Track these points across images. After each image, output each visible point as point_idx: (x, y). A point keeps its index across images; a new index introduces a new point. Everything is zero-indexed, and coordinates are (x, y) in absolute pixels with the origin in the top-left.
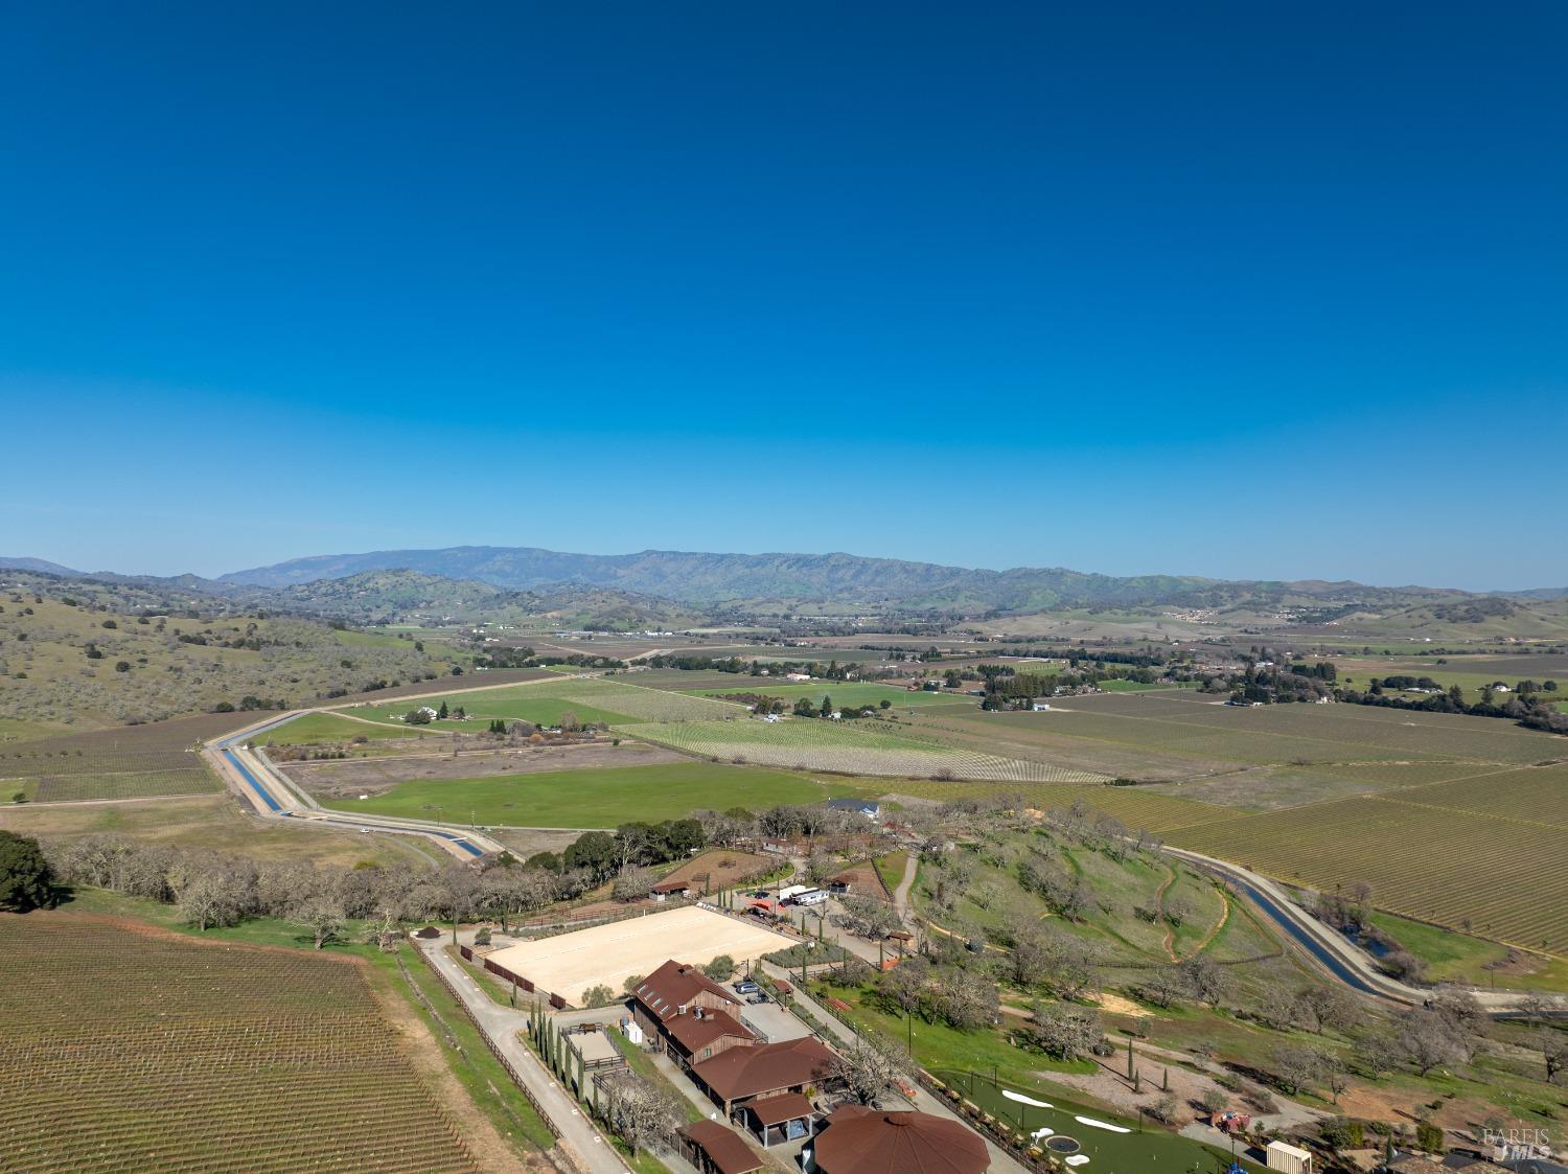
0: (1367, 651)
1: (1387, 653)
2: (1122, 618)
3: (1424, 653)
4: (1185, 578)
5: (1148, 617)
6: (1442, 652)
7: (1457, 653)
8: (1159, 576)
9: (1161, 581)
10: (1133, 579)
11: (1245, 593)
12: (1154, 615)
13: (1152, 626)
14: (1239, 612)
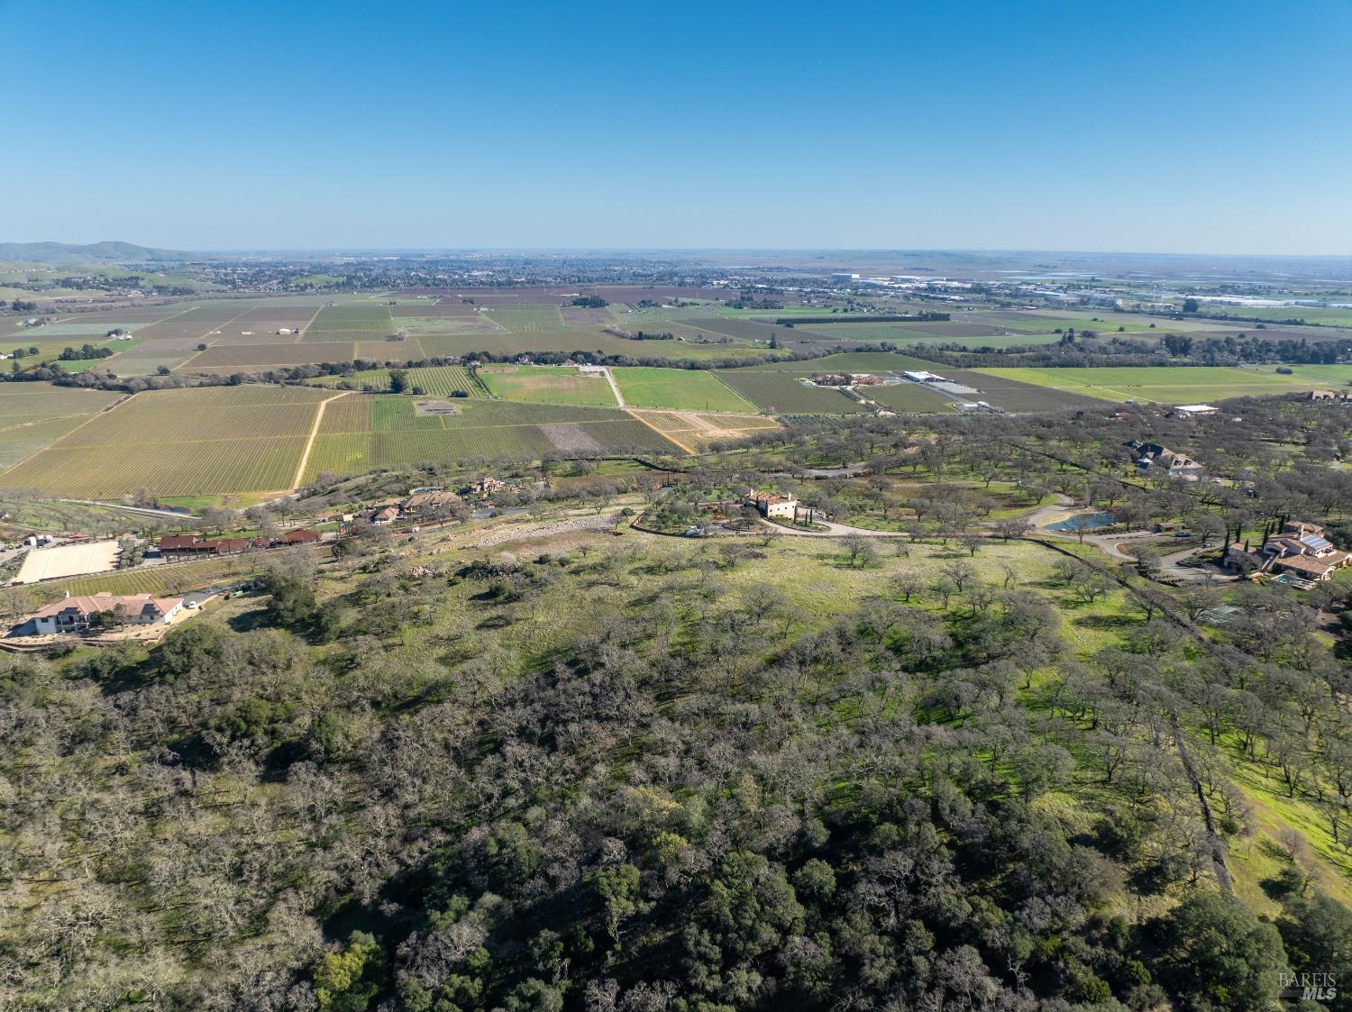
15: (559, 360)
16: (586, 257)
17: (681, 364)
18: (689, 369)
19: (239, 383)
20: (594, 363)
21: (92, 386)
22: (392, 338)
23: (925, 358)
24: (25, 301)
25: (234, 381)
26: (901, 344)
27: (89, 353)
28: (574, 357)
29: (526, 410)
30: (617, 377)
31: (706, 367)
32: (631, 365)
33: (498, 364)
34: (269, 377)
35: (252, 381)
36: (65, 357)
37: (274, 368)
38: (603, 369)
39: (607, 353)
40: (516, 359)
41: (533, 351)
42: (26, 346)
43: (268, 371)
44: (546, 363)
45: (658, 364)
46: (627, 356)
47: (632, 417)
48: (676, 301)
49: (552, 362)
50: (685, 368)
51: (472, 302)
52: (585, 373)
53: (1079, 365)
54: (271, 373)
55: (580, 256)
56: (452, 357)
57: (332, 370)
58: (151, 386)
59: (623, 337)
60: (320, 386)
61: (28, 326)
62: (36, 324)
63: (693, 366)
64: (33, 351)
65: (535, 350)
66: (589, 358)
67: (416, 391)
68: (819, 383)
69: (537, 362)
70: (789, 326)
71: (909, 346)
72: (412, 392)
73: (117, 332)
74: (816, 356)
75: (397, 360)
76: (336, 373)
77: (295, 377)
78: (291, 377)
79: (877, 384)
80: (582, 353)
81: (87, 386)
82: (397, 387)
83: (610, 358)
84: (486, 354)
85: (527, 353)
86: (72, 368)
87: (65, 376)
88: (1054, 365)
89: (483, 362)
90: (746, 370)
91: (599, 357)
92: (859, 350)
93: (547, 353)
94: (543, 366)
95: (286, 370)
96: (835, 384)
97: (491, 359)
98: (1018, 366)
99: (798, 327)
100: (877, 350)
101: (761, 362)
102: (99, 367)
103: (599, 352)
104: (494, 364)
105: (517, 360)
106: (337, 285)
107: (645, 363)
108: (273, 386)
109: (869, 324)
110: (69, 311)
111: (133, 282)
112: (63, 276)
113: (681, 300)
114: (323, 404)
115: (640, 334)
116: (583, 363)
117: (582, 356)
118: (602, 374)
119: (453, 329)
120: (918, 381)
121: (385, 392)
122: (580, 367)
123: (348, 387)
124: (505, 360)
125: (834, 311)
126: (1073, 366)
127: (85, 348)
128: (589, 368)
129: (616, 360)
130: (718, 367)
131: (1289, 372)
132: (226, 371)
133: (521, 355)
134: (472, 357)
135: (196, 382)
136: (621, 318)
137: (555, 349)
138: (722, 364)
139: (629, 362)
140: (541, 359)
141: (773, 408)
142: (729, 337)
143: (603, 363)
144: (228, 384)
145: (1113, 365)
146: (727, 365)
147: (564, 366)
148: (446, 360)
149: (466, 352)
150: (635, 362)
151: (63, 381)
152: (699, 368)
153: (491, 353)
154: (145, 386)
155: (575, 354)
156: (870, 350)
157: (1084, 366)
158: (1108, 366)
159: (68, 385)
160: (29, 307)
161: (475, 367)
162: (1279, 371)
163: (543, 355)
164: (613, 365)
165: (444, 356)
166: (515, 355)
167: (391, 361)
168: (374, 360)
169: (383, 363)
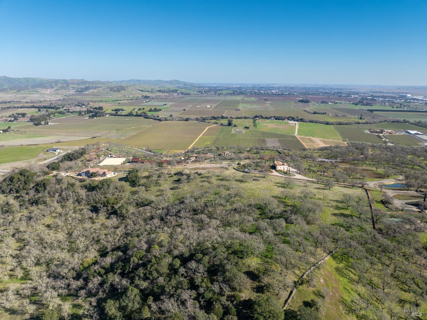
0: (101, 101)
1: (106, 101)
2: (28, 93)
3: (113, 101)
4: (37, 78)
5: (36, 92)
6: (117, 100)
7: (120, 100)
8: (29, 78)
9: (30, 79)
10: (20, 78)
11: (59, 84)
12: (37, 91)
13: (39, 95)
14: (61, 90)
15: (283, 119)
16: (312, 87)
17: (323, 122)
18: (326, 124)
19: (189, 120)
20: (294, 121)
21: (152, 119)
22: (237, 110)
23: (420, 126)
24: (147, 95)
25: (187, 120)
26: (412, 120)
27: (156, 110)
28: (288, 119)
29: (264, 134)
31: (332, 124)
32: (306, 122)
33: (264, 119)
34: (197, 119)
35: (192, 120)
36: (150, 111)
37: (199, 117)
39: (300, 118)
42: (142, 107)
43: (197, 117)
44: (279, 120)
45: (316, 122)
46: (306, 119)
47: (297, 138)
48: (334, 102)
49: (281, 119)
50: (324, 124)
51: (267, 100)
52: (290, 124)
54: (198, 118)
55: (310, 86)
56: (251, 117)
57: (214, 118)
58: (166, 120)
59: (309, 113)
60: (209, 123)
61: (146, 102)
62: (148, 102)
63: (327, 124)
64: (143, 109)
65: (277, 115)
66: (293, 119)
67: (235, 126)
68: (371, 132)
69: (276, 119)
70: (371, 112)
71: (415, 121)
72: (233, 126)
73: (165, 105)
74: (375, 123)
75: (234, 116)
76: (216, 119)
77: (204, 120)
78: (203, 120)
79: (394, 134)
80: (291, 117)
81: (151, 119)
82: (230, 124)
83: (300, 119)
84: (261, 116)
85: (273, 117)
86: (150, 114)
87: (147, 116)
89: (259, 118)
90: (346, 126)
91: (296, 119)
92: (393, 122)
94: (278, 121)
95: (202, 117)
96: (377, 133)
97: (262, 117)
99: (375, 112)
100: (401, 122)
101: (353, 124)
102: (156, 114)
103: (297, 117)
106: (230, 94)
107: (311, 122)
108: (197, 122)
109: (404, 113)
110: (157, 99)
111: (176, 91)
112: (159, 89)
113: (336, 101)
114: (208, 128)
115: (315, 112)
116: (291, 120)
118: (296, 124)
119: (257, 108)
120: (411, 134)
121: (226, 126)
123: (217, 124)
124: (267, 118)
125: (393, 108)
127: (155, 109)
128: (292, 122)
130: (337, 124)
132: (186, 117)
133: (271, 117)
134: (256, 117)
135: (178, 119)
136: (312, 107)
137: (283, 116)
138: (338, 123)
139: (306, 121)
140: (277, 118)
141: (347, 139)
142: (346, 114)
143: (297, 121)
144: (186, 121)
146: (340, 124)
147: (284, 121)
148: (248, 117)
149: (255, 115)
150: (308, 121)
151: (146, 117)
152: (329, 124)
154: (165, 120)
155: (289, 117)
156: (398, 122)
159: (147, 118)
160: (148, 97)
163: (279, 117)
164: (301, 122)
165: (248, 116)
166: (270, 116)
167: (232, 116)
168: (227, 116)
169: (230, 117)
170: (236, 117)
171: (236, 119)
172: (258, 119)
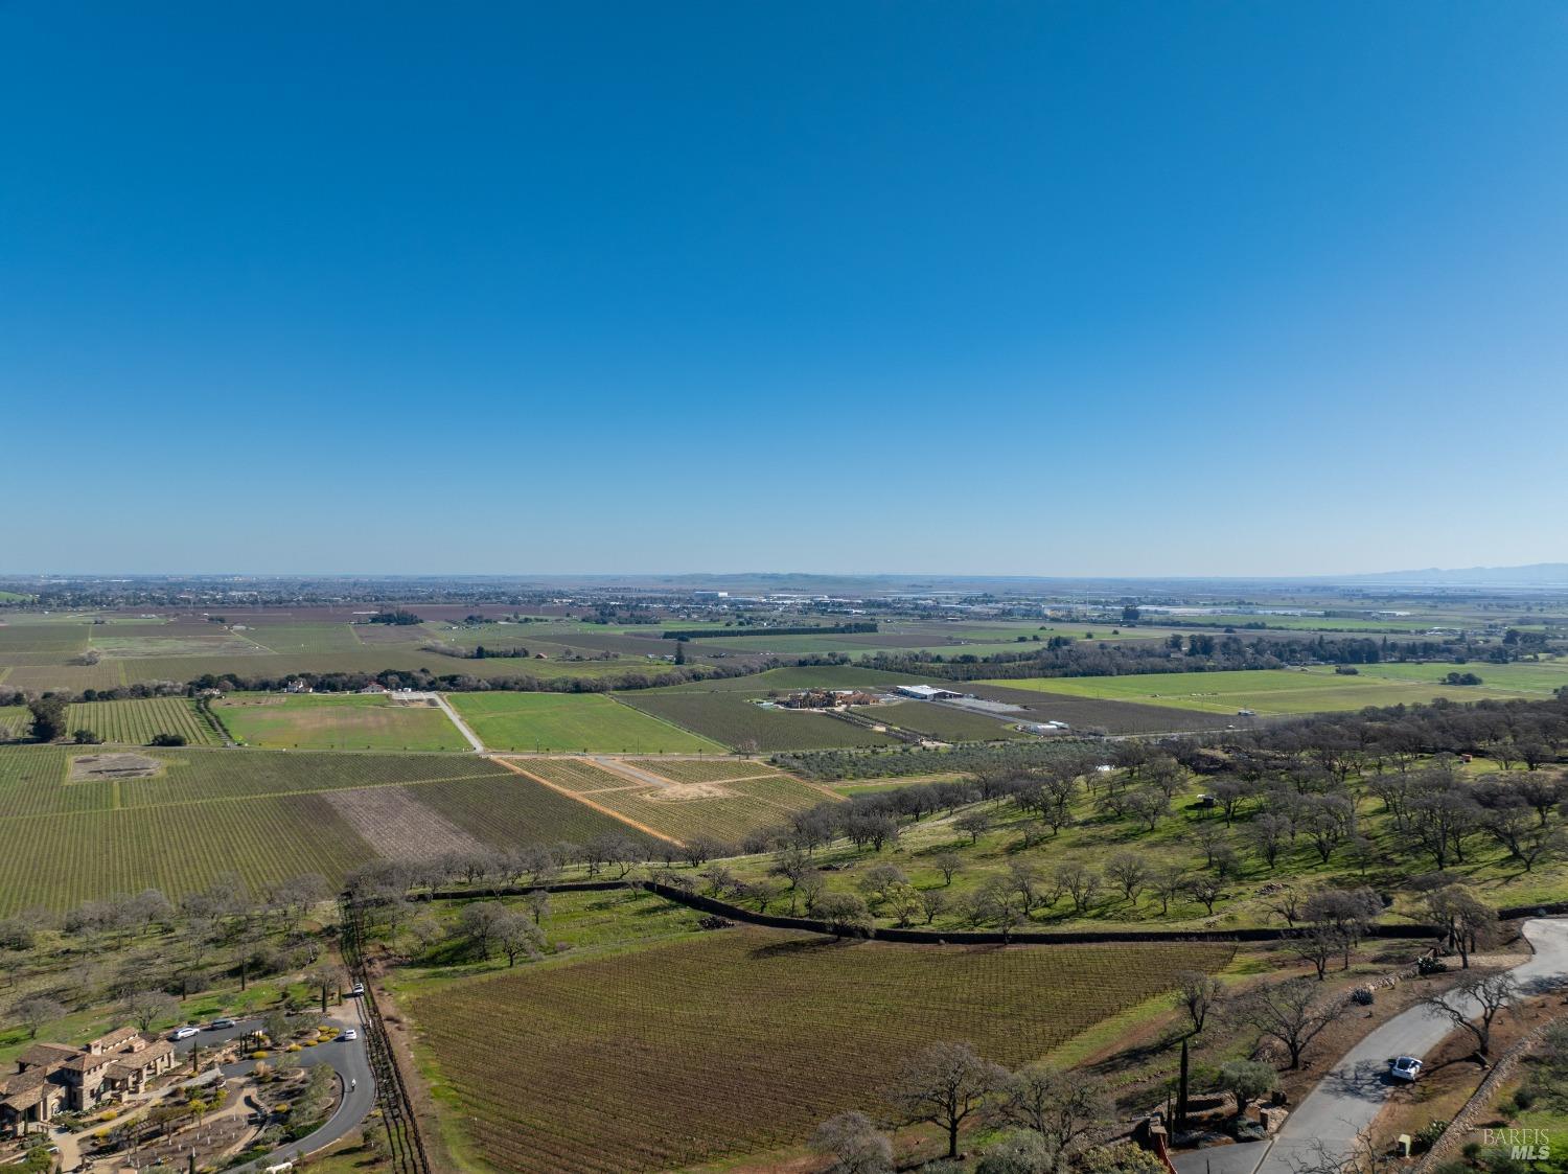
15: (356, 685)
18: (571, 692)
20: (416, 687)
28: (383, 680)
29: (294, 765)
30: (459, 707)
31: (599, 688)
32: (477, 689)
33: (250, 693)
38: (432, 695)
39: (436, 674)
40: (282, 685)
41: (313, 672)
44: (334, 688)
46: (470, 676)
49: (345, 687)
50: (564, 691)
52: (403, 702)
53: (1103, 674)
56: (169, 683)
63: (578, 688)
65: (318, 671)
66: (407, 681)
68: (788, 705)
69: (319, 687)
74: (752, 671)
80: (397, 673)
82: (44, 731)
83: (443, 679)
84: (232, 678)
85: (302, 676)
88: (1074, 674)
89: (224, 690)
91: (425, 679)
93: (336, 675)
94: (330, 694)
96: (813, 705)
97: (240, 685)
98: (1031, 677)
103: (423, 671)
104: (243, 694)
105: (286, 686)
107: (503, 686)
116: (399, 688)
117: (396, 678)
118: (432, 702)
122: (396, 695)
124: (264, 686)
126: (1097, 675)
128: (408, 694)
129: (452, 683)
130: (617, 688)
131: (1354, 673)
133: (291, 679)
134: (207, 682)
137: (351, 670)
138: (623, 684)
139: (474, 683)
140: (325, 684)
143: (432, 686)
145: (1143, 673)
146: (631, 685)
147: (366, 693)
148: (158, 689)
149: (196, 674)
150: (484, 683)
152: (589, 691)
153: (240, 676)
155: (385, 674)
157: (1111, 675)
158: (1138, 673)
161: (212, 696)
162: (1338, 672)
163: (329, 676)
164: (448, 690)
165: (156, 682)
166: (283, 675)
167: (56, 690)
168: (21, 689)
169: (38, 695)
170: (80, 693)
171: (78, 701)
172: (216, 692)
